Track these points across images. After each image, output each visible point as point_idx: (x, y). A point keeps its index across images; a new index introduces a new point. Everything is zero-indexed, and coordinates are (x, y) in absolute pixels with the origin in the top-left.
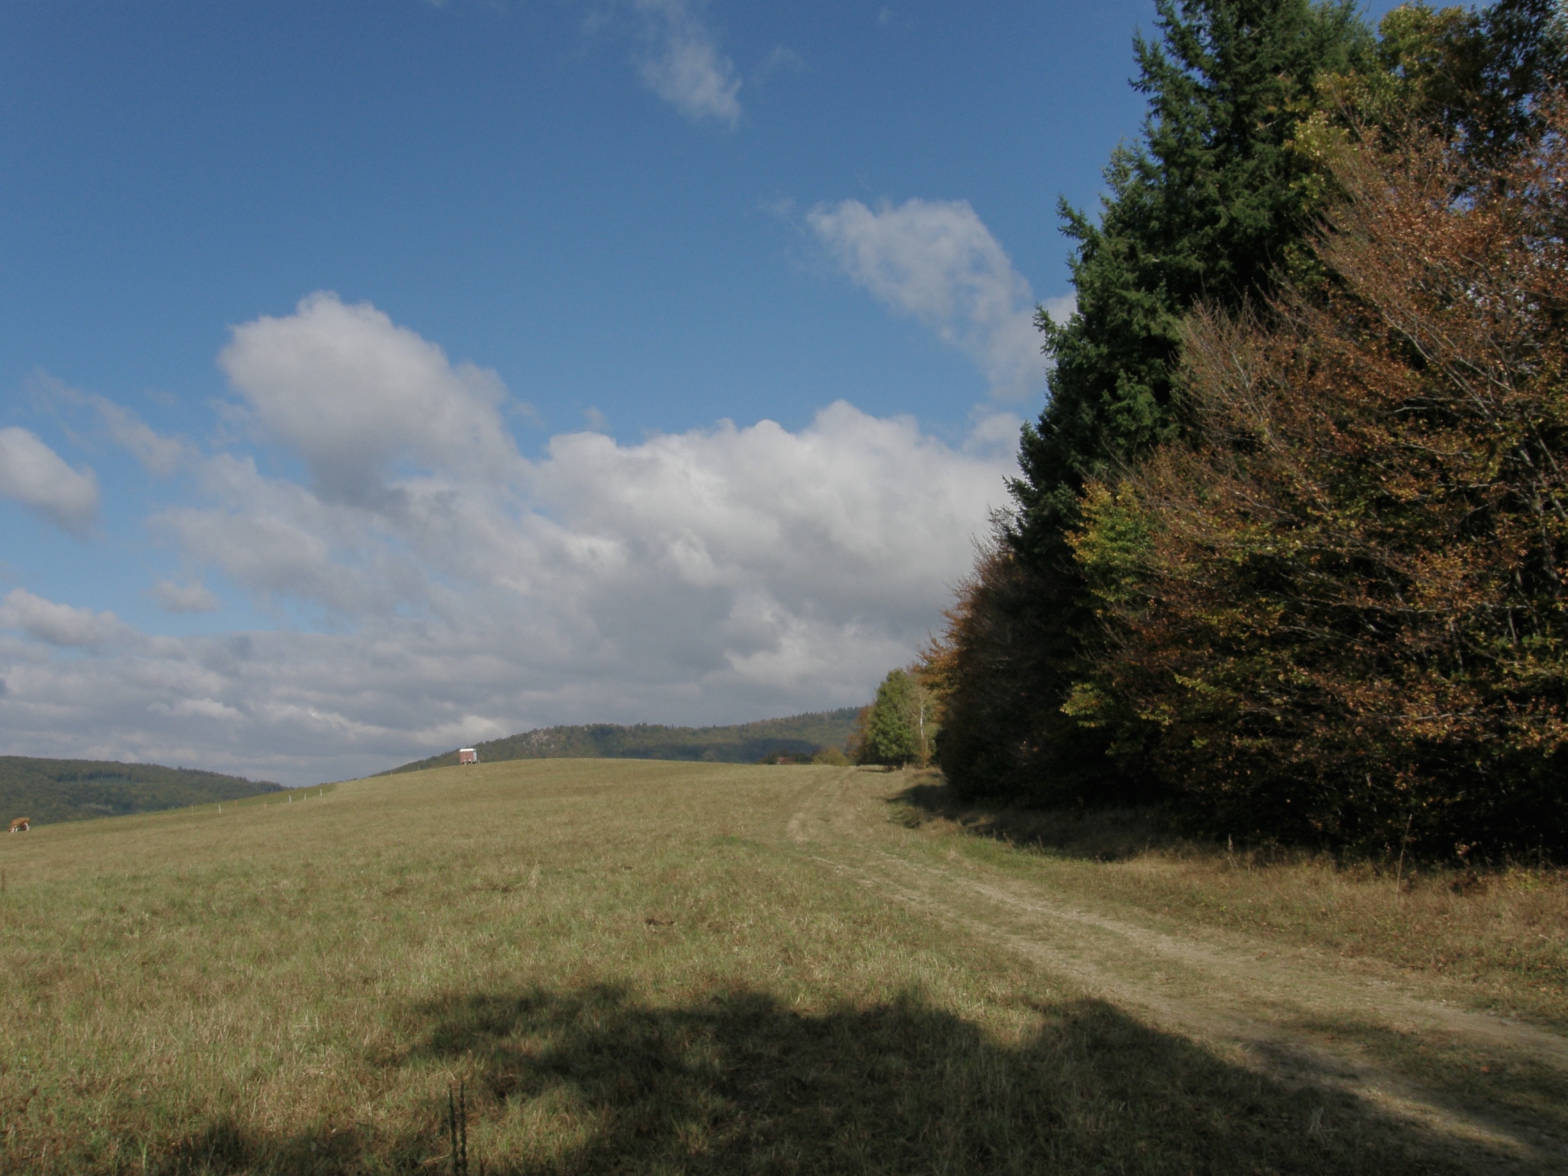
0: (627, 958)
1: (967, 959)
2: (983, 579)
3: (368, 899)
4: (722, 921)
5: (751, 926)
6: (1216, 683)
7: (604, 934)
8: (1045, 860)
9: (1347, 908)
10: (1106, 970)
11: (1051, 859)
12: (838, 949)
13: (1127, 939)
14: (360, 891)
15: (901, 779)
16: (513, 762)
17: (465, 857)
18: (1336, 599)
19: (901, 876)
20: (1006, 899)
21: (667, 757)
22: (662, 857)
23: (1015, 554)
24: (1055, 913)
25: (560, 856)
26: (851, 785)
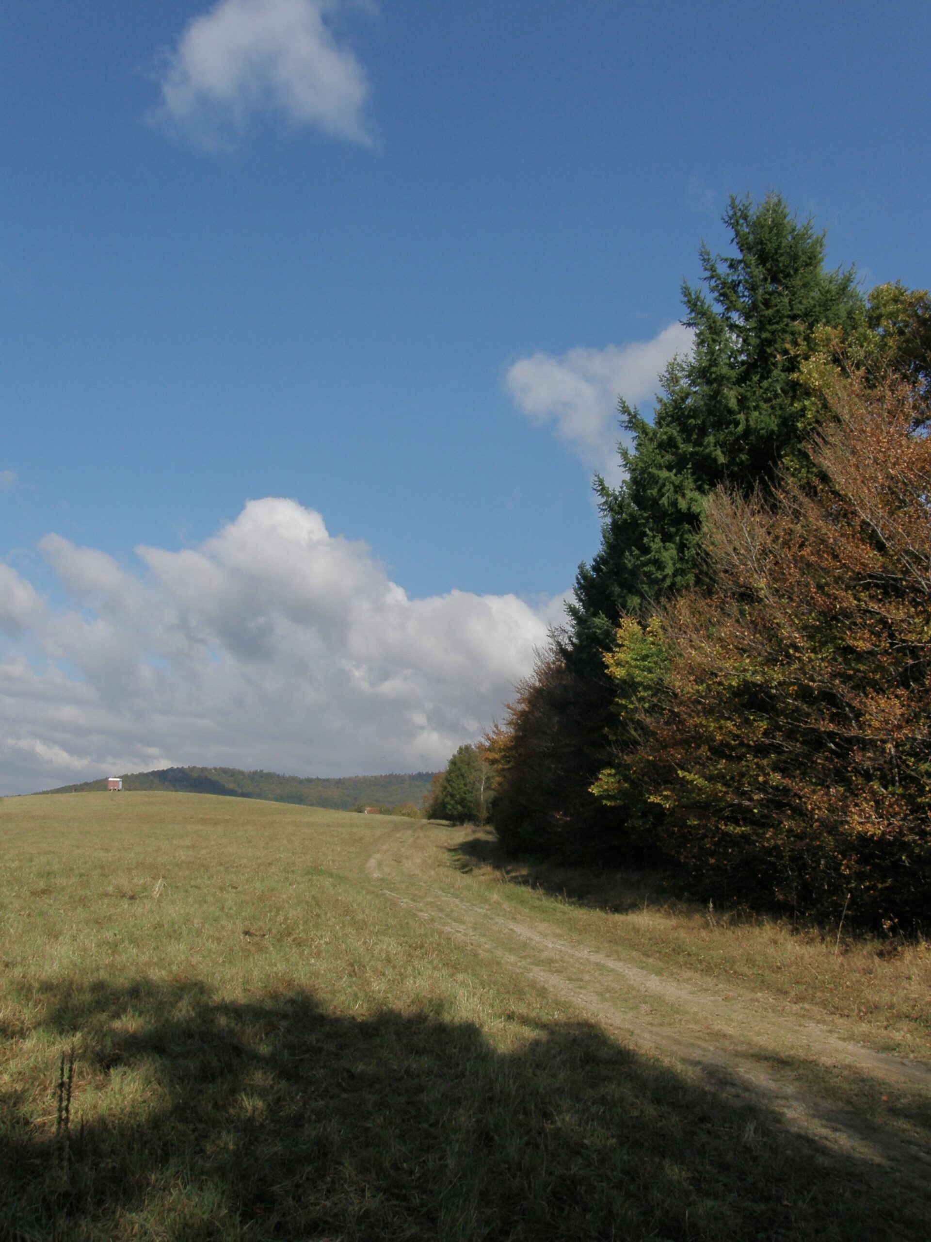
0: (224, 962)
1: (495, 983)
2: (540, 681)
3: (18, 897)
4: (304, 937)
5: (326, 943)
6: (710, 779)
7: (207, 940)
8: (567, 908)
9: (797, 964)
10: (605, 1000)
11: (572, 908)
12: (394, 967)
13: (624, 976)
14: (12, 889)
15: (463, 834)
16: (151, 793)
17: (102, 868)
18: (806, 722)
19: (452, 911)
20: (533, 937)
21: (277, 800)
22: (262, 881)
23: (566, 664)
24: (571, 951)
25: (180, 874)
26: (421, 835)
